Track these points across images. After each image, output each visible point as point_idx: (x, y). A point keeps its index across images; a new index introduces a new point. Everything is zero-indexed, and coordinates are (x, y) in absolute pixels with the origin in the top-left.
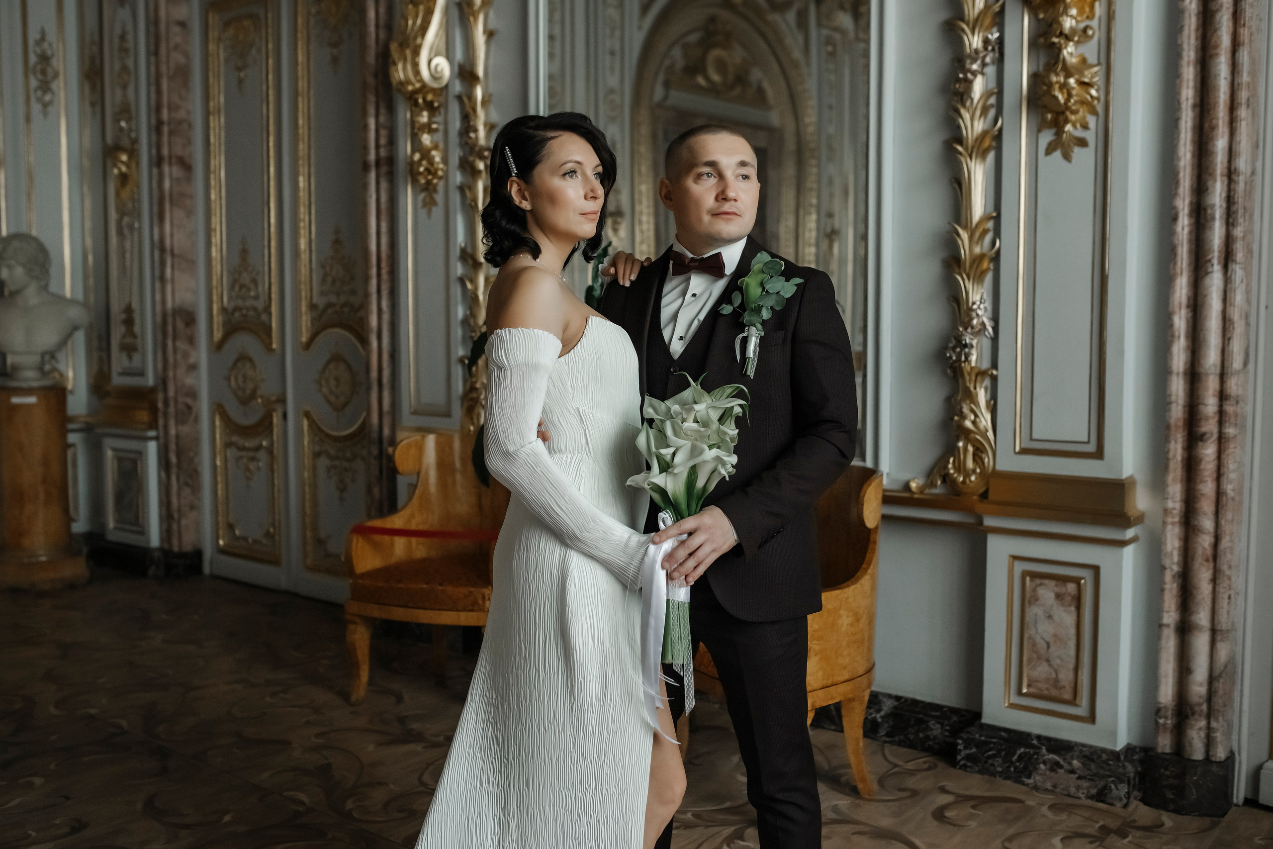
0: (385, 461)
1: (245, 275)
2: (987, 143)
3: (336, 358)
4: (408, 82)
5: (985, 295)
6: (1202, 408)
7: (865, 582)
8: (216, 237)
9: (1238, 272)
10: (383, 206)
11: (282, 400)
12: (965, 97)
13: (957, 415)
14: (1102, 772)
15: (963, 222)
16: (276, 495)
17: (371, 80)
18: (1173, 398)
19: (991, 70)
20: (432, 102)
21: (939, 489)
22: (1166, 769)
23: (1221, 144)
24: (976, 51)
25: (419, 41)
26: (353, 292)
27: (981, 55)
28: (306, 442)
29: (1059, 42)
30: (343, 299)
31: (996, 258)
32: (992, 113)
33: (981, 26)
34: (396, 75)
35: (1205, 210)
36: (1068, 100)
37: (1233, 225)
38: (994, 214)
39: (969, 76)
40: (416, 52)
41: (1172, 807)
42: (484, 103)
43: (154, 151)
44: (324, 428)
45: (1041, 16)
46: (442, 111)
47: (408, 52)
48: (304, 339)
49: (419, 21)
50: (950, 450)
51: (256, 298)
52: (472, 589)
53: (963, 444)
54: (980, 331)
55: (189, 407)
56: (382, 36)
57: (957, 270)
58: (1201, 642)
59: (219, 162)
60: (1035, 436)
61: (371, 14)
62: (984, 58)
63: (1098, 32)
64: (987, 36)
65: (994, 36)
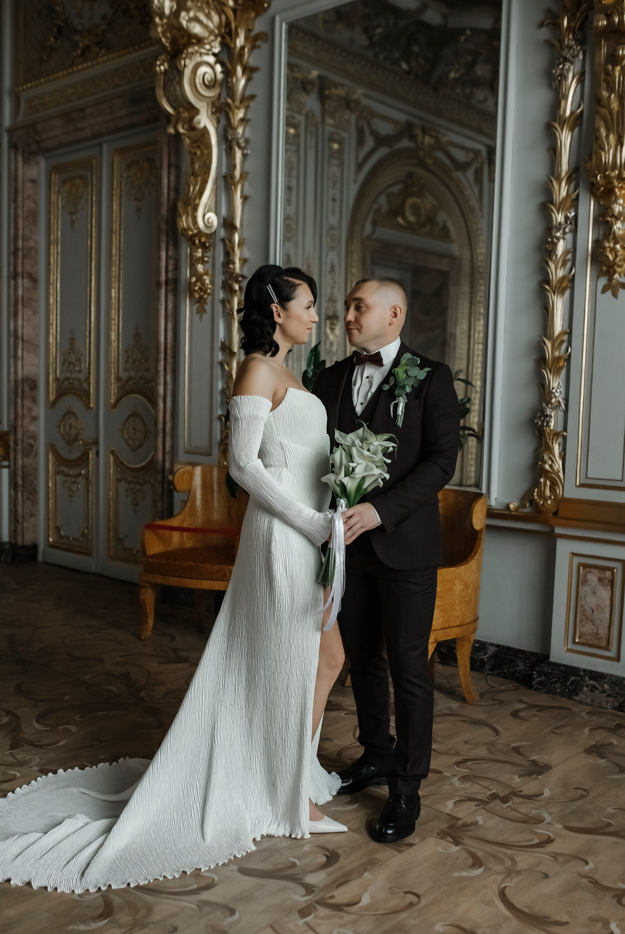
0: (166, 485)
1: (72, 356)
2: (565, 283)
3: (134, 415)
4: (189, 229)
5: (560, 383)
7: (472, 564)
8: (53, 329)
10: (170, 312)
11: (96, 443)
12: (552, 253)
13: (541, 461)
15: (549, 335)
16: (90, 507)
17: (164, 226)
19: (569, 237)
20: (204, 243)
21: (528, 510)
24: (560, 224)
25: (197, 201)
26: (147, 370)
27: (563, 227)
28: (112, 472)
29: (611, 221)
30: (140, 374)
31: (568, 359)
32: (569, 264)
33: (564, 207)
34: (181, 223)
36: (615, 259)
38: (568, 331)
39: (555, 240)
40: (195, 208)
42: (240, 244)
43: (12, 269)
44: (124, 462)
45: (602, 203)
46: (211, 249)
47: (190, 209)
48: (112, 401)
49: (197, 188)
50: (536, 484)
51: (80, 372)
52: (223, 567)
53: (544, 480)
54: (557, 406)
55: (31, 446)
56: (172, 196)
57: (543, 366)
59: (56, 277)
60: (589, 476)
61: (165, 181)
62: (565, 228)
64: (567, 214)
65: (572, 215)
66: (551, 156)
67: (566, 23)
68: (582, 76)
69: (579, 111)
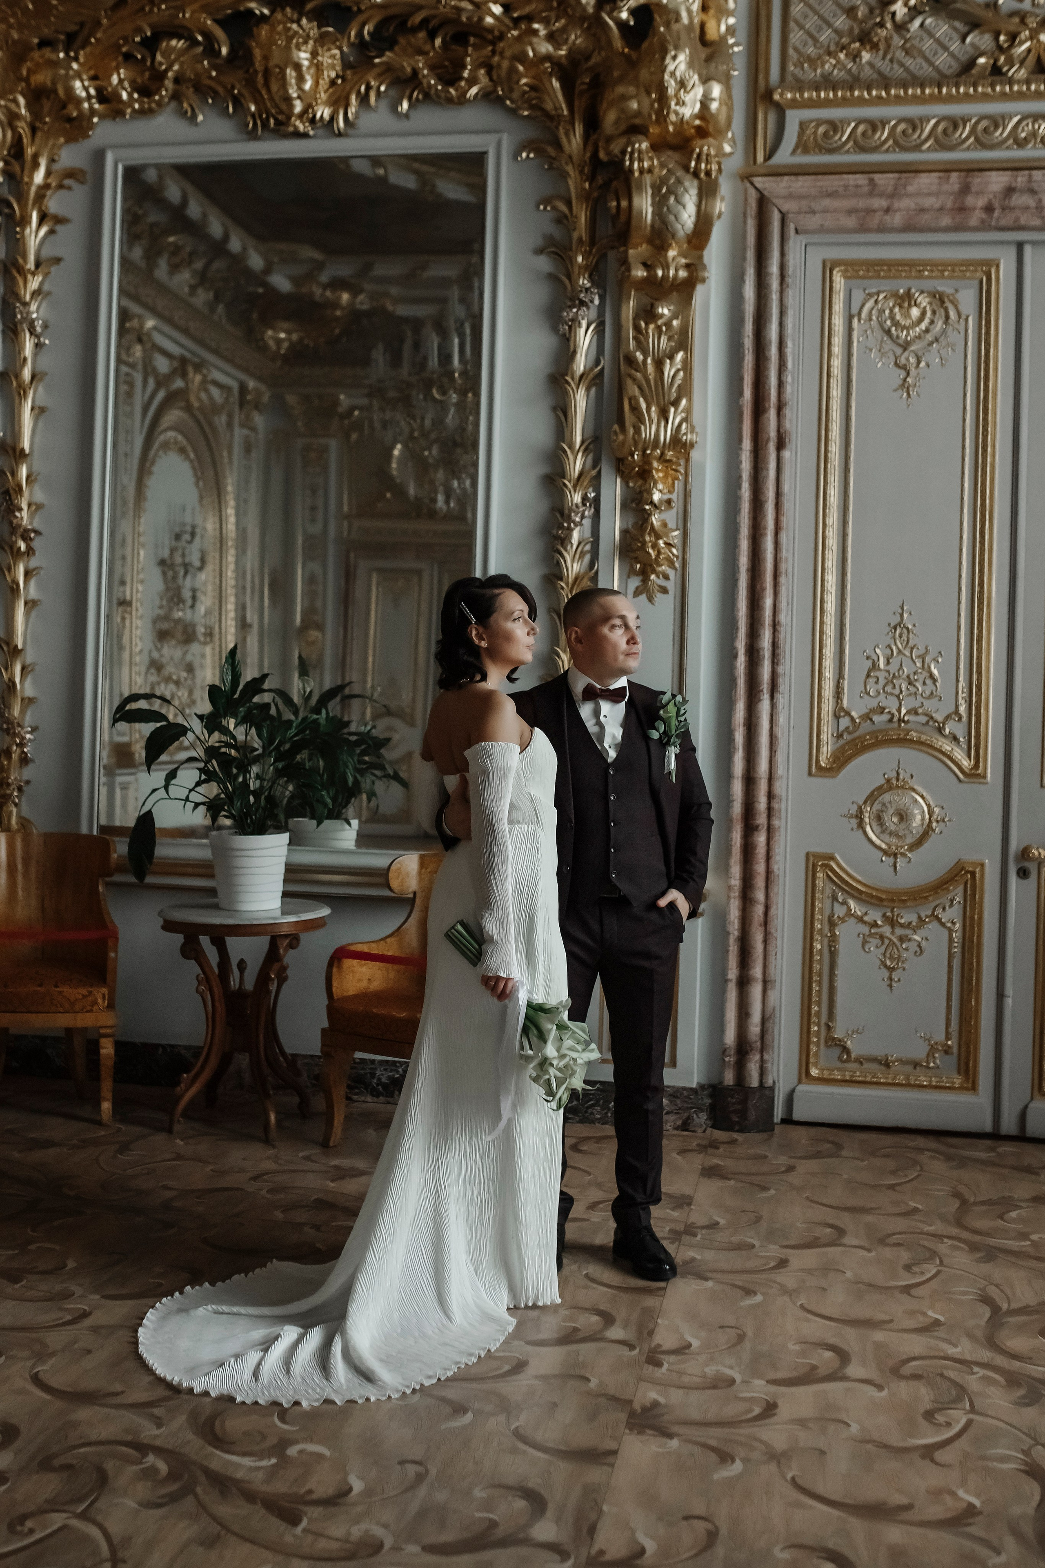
6: (756, 804)
9: (782, 700)
12: (566, 541)
14: (686, 1105)
18: (735, 797)
19: (587, 522)
22: (732, 1098)
23: (768, 602)
24: (577, 506)
27: (582, 509)
29: (650, 509)
32: (587, 558)
33: (581, 485)
35: (758, 651)
37: (778, 664)
39: (572, 525)
41: (737, 1128)
42: (29, 481)
45: (631, 485)
58: (756, 991)
62: (584, 511)
63: (677, 504)
64: (586, 494)
65: (592, 495)
66: (558, 417)
67: (580, 259)
68: (601, 325)
69: (599, 368)
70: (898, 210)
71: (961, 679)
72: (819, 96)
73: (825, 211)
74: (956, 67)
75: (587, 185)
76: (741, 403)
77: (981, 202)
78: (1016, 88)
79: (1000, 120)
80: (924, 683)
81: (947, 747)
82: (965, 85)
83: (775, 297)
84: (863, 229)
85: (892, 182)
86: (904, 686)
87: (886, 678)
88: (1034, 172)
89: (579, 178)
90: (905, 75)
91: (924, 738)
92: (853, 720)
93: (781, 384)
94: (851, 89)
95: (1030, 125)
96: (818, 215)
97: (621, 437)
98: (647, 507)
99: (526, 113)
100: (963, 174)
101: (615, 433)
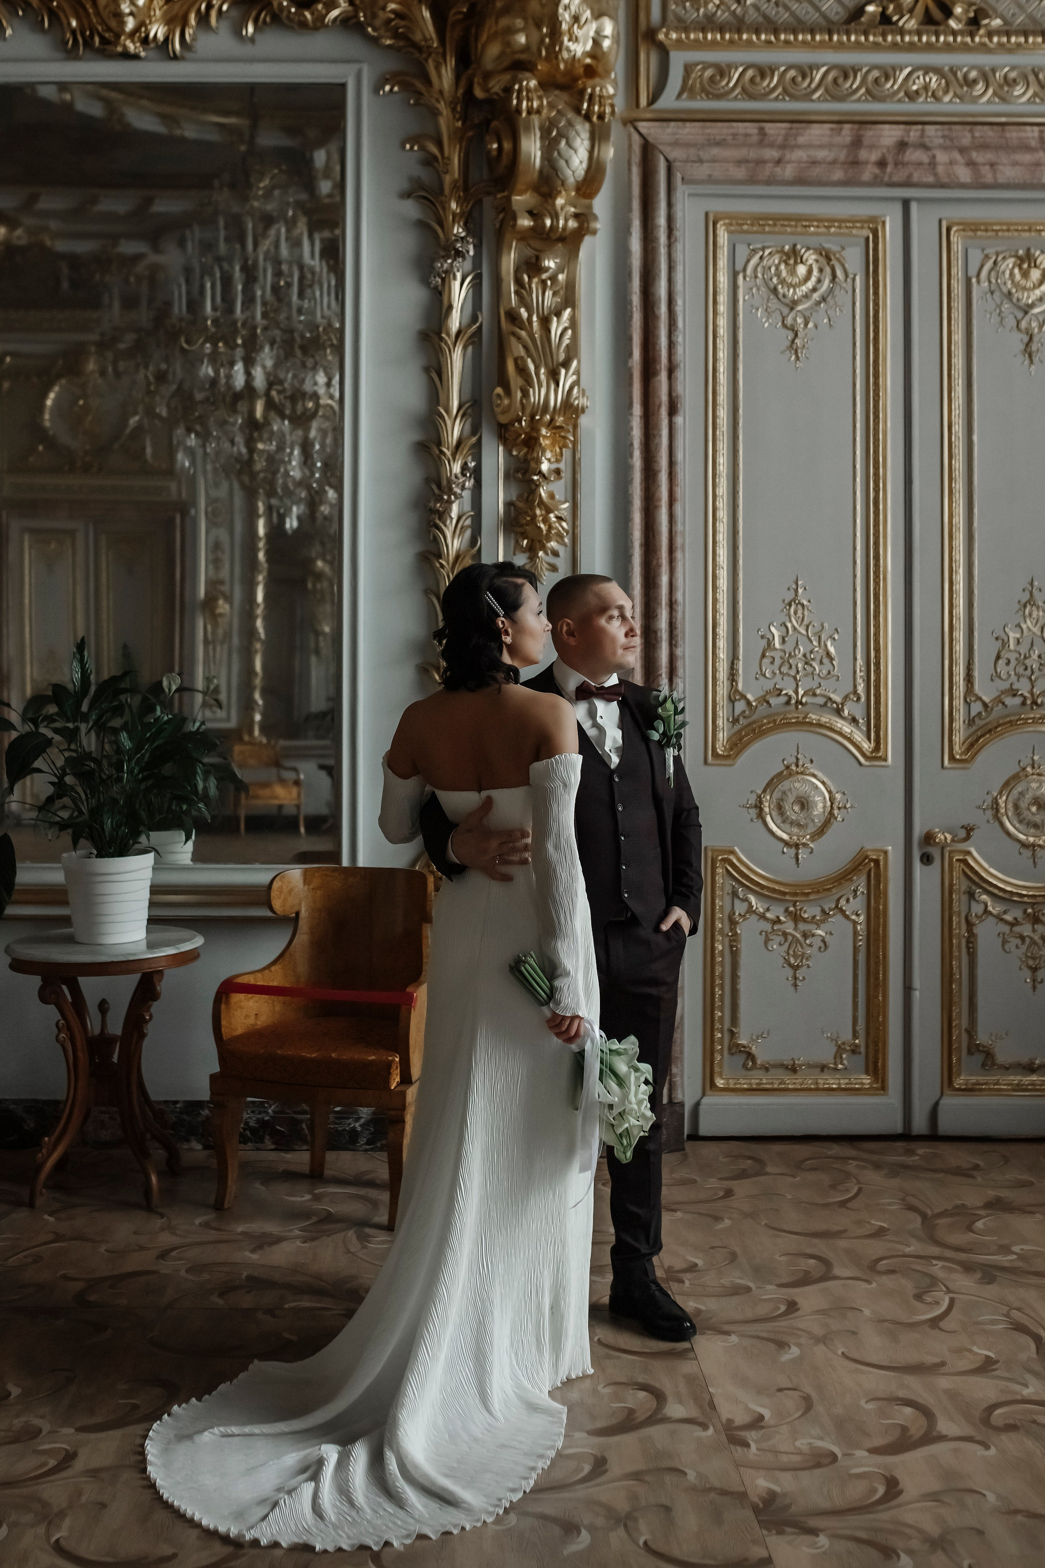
12: (444, 515)
19: (467, 494)
23: (664, 579)
24: (456, 475)
27: (461, 479)
29: (538, 480)
32: (468, 533)
33: (460, 454)
35: (655, 632)
37: (676, 646)
39: (453, 497)
45: (515, 453)
62: (464, 482)
63: (566, 474)
64: (466, 464)
65: (472, 465)
66: (431, 379)
67: (454, 205)
68: (478, 278)
69: (478, 325)
70: (790, 162)
71: (859, 657)
72: (705, 38)
73: (713, 161)
74: (843, 14)
75: (459, 124)
76: (630, 364)
77: (874, 156)
78: (907, 39)
79: (891, 72)
80: (821, 663)
81: (847, 729)
82: (856, 33)
83: (663, 251)
84: (752, 180)
85: (783, 132)
86: (800, 665)
87: (781, 658)
88: (927, 127)
89: (451, 116)
90: (791, 19)
91: (824, 720)
92: (749, 703)
93: (671, 345)
94: (739, 31)
95: (921, 78)
96: (705, 164)
97: (506, 401)
98: (535, 478)
99: (388, 42)
100: (856, 126)
101: (498, 395)
